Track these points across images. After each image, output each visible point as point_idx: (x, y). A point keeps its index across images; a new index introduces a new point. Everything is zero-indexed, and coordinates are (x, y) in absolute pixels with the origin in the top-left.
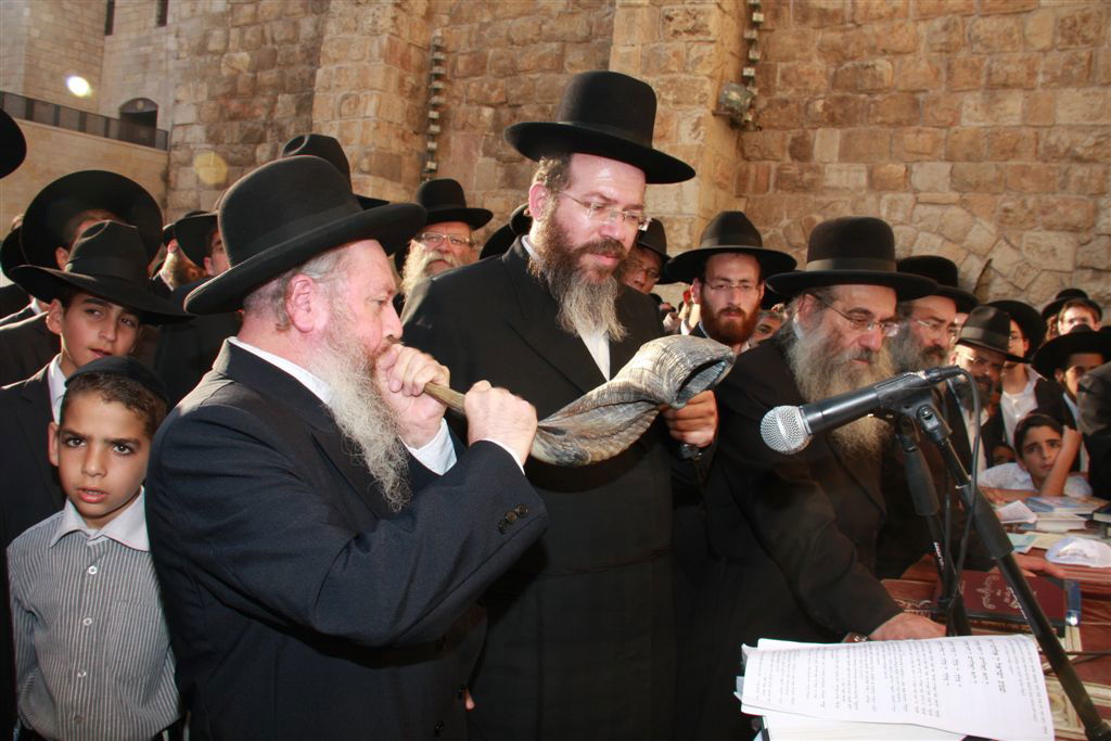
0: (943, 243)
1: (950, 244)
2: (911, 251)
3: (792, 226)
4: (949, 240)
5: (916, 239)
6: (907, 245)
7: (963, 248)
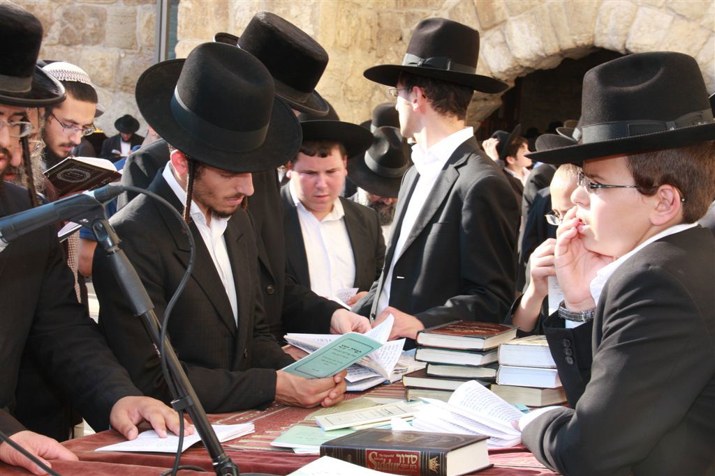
0: (672, 23)
1: (684, 23)
2: (627, 35)
3: (461, 7)
4: (683, 17)
5: (634, 18)
6: (621, 27)
7: (702, 27)
